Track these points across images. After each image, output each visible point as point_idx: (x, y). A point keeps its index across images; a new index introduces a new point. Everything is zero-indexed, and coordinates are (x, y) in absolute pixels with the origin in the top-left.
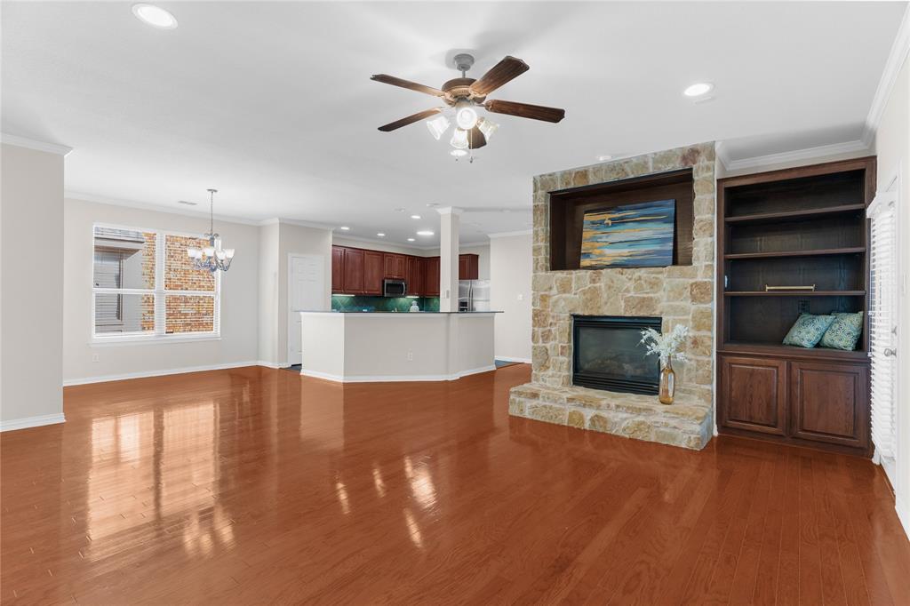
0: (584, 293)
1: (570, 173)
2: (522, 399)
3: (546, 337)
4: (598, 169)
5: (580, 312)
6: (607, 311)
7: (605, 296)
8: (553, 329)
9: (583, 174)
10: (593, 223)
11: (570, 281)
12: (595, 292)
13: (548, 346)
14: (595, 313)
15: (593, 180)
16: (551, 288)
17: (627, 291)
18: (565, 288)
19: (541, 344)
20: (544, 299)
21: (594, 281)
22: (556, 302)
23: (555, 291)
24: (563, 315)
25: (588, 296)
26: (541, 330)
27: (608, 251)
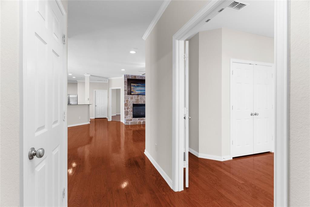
0: (136, 99)
1: (133, 76)
2: (128, 121)
3: (128, 109)
4: (138, 76)
5: (135, 103)
6: (140, 103)
7: (140, 100)
8: (129, 107)
9: (135, 76)
10: (133, 85)
11: (133, 97)
12: (138, 99)
13: (128, 110)
14: (138, 104)
15: (137, 78)
16: (129, 99)
17: (144, 99)
18: (132, 98)
19: (126, 110)
20: (127, 101)
21: (138, 97)
22: (130, 101)
23: (130, 99)
24: (131, 104)
25: (137, 100)
26: (126, 107)
27: (136, 92)
